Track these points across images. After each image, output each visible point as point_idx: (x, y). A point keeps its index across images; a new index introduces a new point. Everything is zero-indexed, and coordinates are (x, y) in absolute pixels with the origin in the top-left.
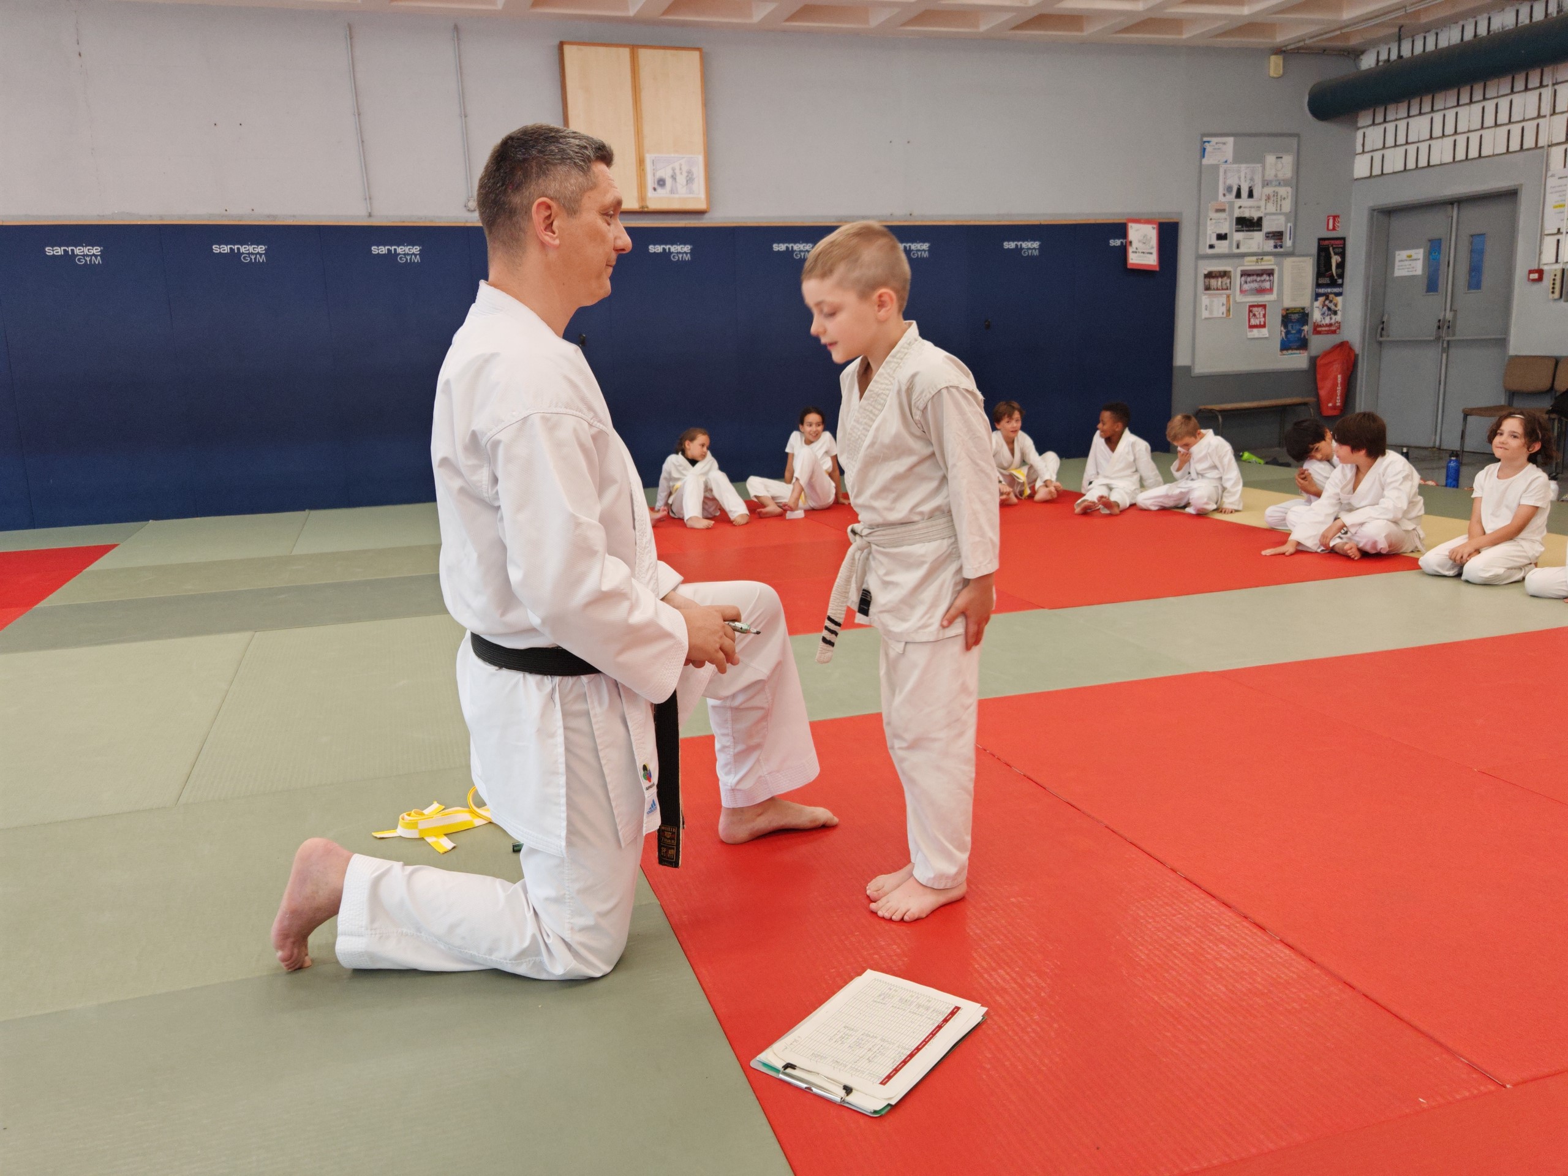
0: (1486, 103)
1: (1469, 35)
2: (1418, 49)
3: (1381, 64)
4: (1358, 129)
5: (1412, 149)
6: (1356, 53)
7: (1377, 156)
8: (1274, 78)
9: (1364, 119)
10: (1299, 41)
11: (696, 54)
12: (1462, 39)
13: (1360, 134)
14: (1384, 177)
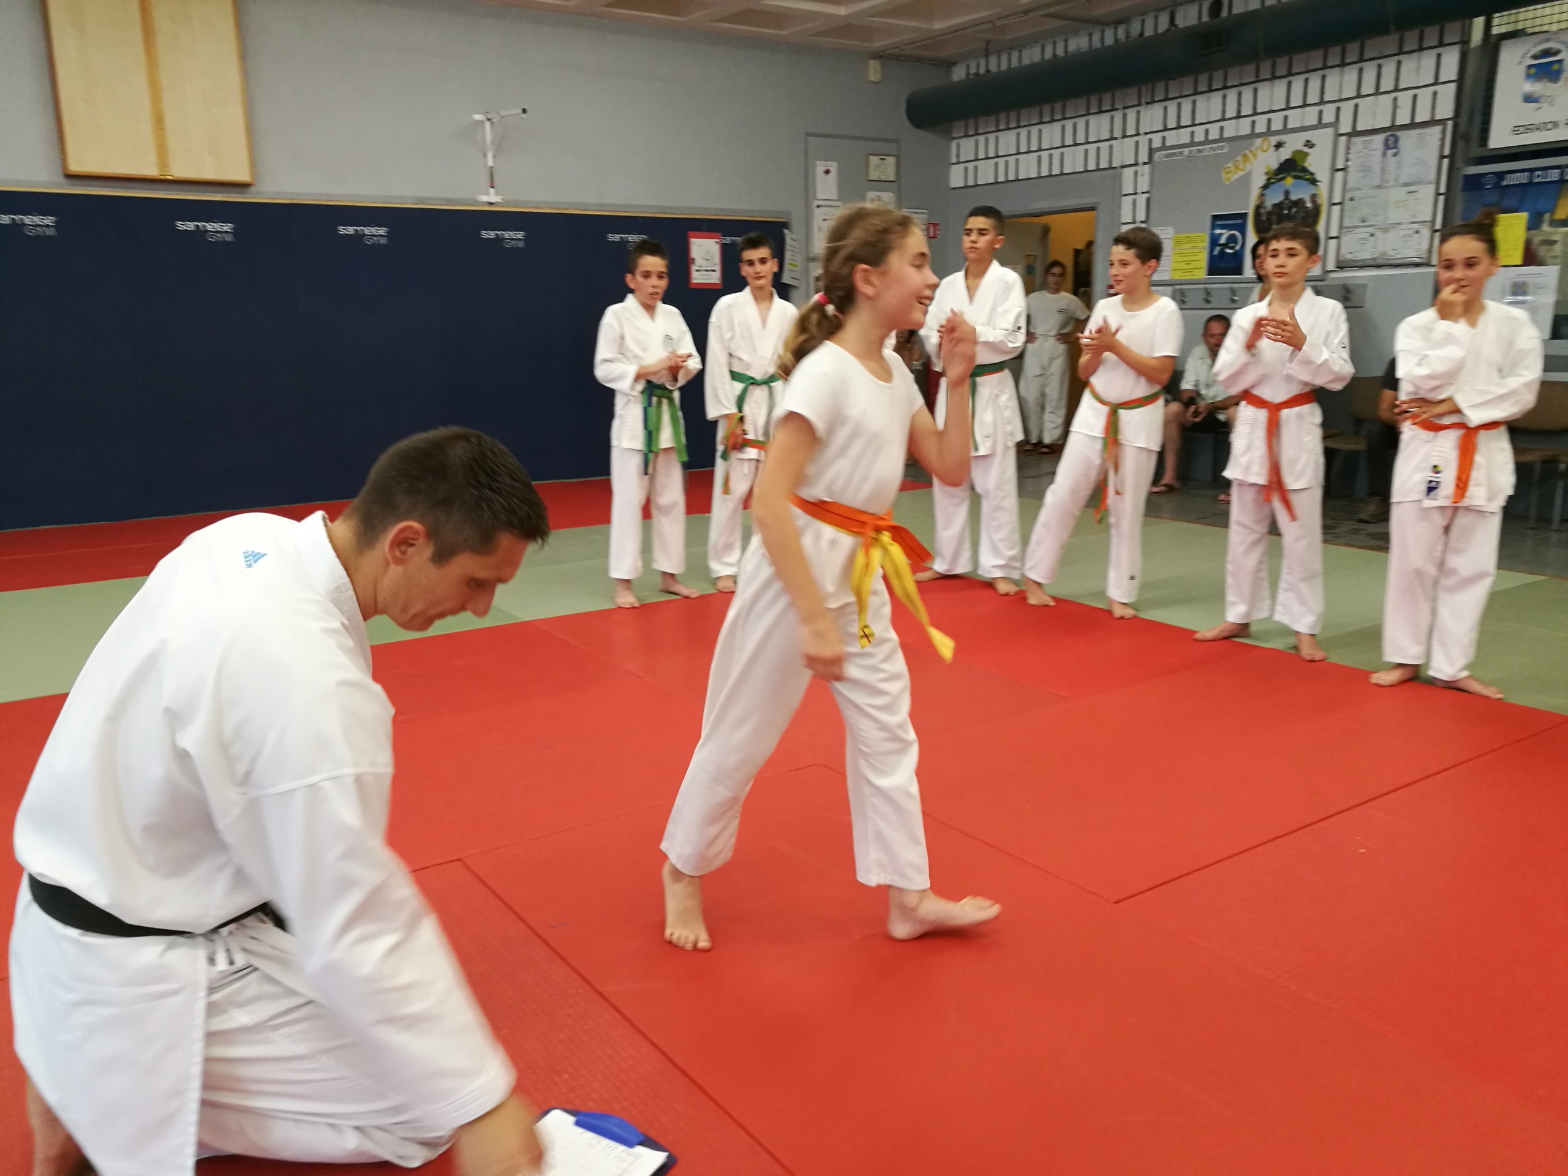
0: (1063, 122)
1: (1048, 55)
2: (1004, 66)
3: (971, 76)
4: (954, 139)
5: (1002, 162)
6: (948, 64)
7: (971, 167)
8: (873, 82)
9: (958, 129)
10: (896, 48)
12: (1043, 59)
13: (954, 144)
14: (978, 187)
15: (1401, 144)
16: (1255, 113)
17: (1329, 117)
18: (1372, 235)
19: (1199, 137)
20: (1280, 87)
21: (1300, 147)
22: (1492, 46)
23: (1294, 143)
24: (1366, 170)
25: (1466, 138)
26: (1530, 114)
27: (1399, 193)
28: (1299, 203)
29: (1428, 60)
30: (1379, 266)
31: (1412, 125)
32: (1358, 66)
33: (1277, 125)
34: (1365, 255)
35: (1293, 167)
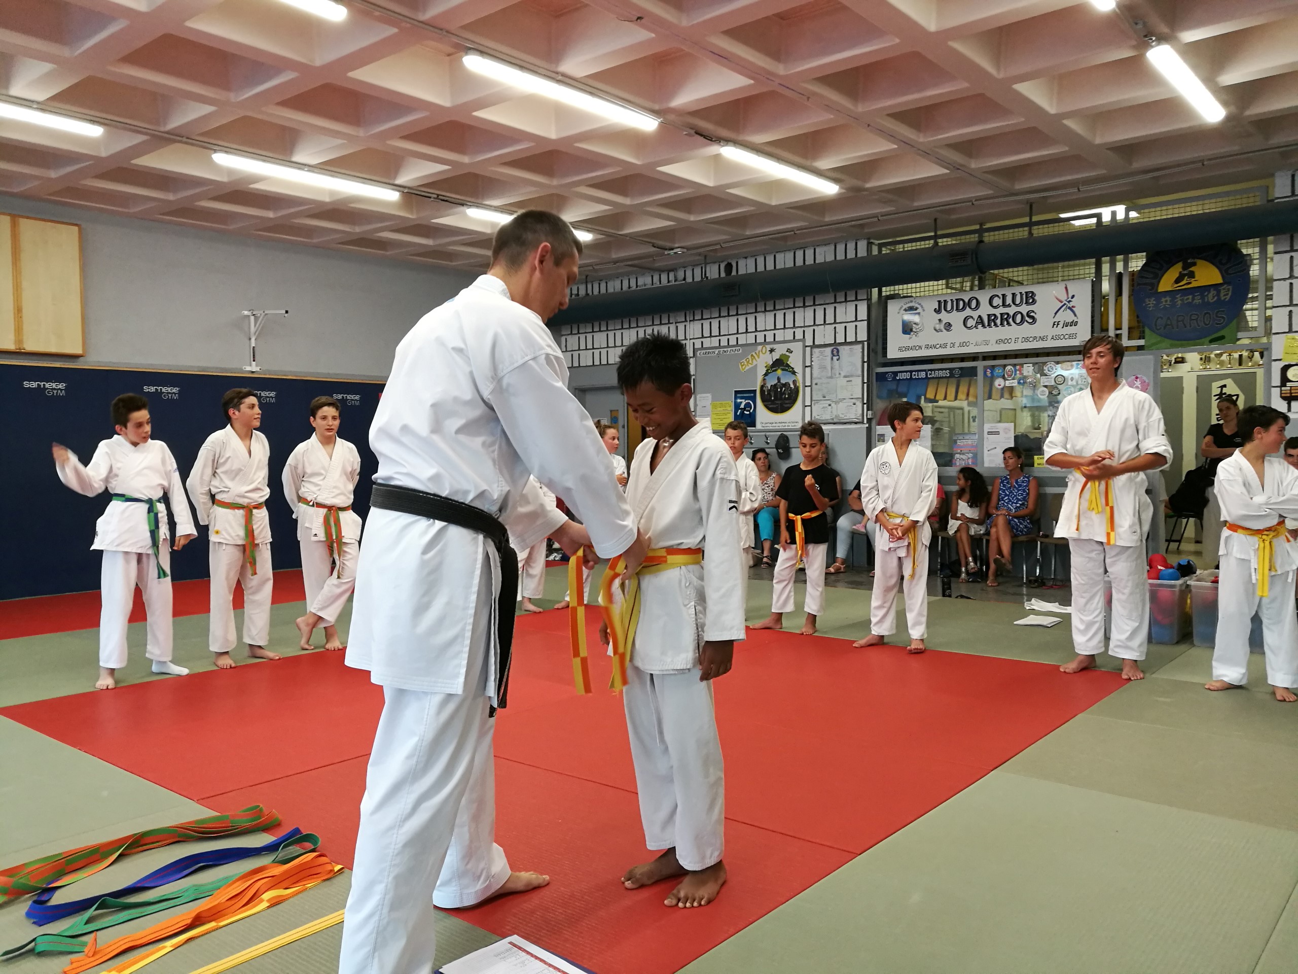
0: (639, 329)
1: (625, 287)
2: (596, 292)
5: (597, 352)
7: (576, 354)
9: (566, 330)
11: (76, 228)
12: (622, 289)
13: (563, 339)
14: (579, 369)
15: (840, 354)
16: (756, 331)
17: (799, 336)
18: (830, 405)
19: (724, 343)
20: (770, 317)
21: (785, 352)
22: (884, 302)
23: (780, 350)
24: (823, 368)
25: (876, 353)
26: (906, 340)
27: (842, 381)
28: (786, 385)
29: (851, 307)
30: (834, 424)
31: (846, 343)
32: (813, 308)
33: (770, 338)
34: (827, 417)
35: (780, 364)
